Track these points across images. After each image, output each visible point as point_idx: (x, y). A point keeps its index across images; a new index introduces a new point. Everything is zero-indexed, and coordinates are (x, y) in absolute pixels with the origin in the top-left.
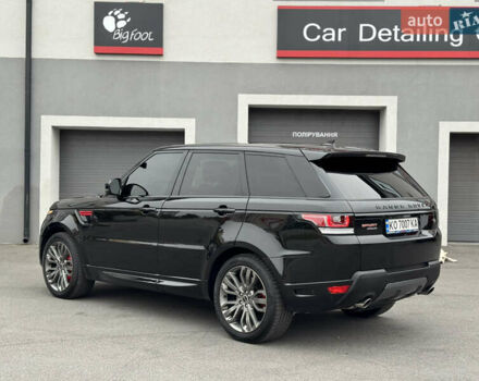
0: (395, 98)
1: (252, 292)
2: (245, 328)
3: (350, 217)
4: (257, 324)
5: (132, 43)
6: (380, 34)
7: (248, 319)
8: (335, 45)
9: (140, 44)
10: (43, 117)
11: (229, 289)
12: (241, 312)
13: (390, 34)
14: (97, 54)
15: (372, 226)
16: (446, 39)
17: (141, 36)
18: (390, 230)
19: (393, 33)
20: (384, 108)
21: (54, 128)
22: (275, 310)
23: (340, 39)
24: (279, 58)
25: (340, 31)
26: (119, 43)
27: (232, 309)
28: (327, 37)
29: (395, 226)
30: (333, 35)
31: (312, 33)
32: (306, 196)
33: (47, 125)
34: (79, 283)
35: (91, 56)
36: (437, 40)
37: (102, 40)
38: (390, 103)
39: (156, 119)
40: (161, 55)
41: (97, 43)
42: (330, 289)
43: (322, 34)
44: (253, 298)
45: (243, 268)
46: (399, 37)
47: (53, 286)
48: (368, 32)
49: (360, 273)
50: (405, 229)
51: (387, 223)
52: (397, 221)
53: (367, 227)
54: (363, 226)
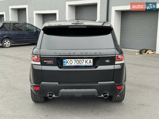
15: (50, 62)
18: (66, 64)
49: (43, 83)
50: (79, 64)
51: (64, 61)
52: (73, 60)
53: (47, 62)
54: (45, 61)
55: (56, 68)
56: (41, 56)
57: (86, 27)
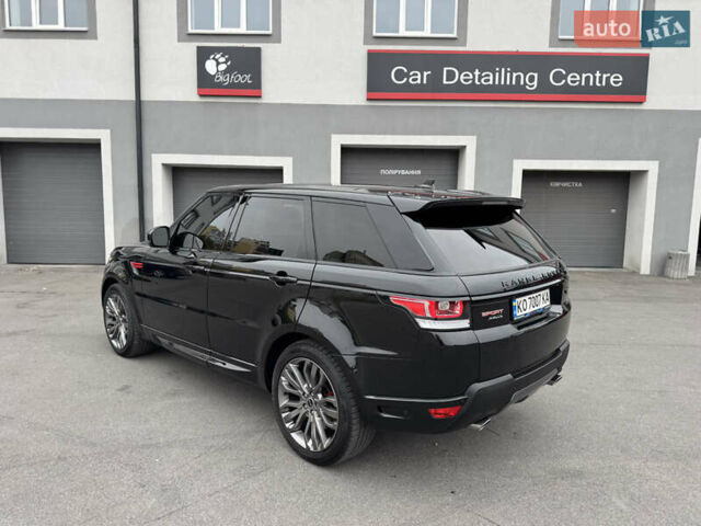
0: (474, 138)
1: (320, 396)
2: (310, 443)
3: (464, 303)
4: (326, 443)
5: (232, 85)
6: (462, 77)
7: (314, 432)
8: (420, 88)
9: (239, 85)
11: (290, 385)
12: (305, 419)
13: (471, 77)
14: (201, 96)
15: (496, 313)
16: (522, 83)
17: (241, 78)
18: (519, 314)
19: (474, 76)
20: (465, 147)
21: (165, 166)
22: (350, 429)
23: (425, 82)
24: (368, 99)
25: (425, 74)
26: (220, 85)
27: (294, 413)
28: (414, 80)
29: (525, 307)
30: (419, 77)
31: (400, 75)
32: (395, 267)
33: (157, 162)
34: (136, 342)
35: (195, 98)
36: (514, 83)
37: (205, 82)
38: (469, 142)
39: (257, 158)
40: (260, 97)
41: (200, 86)
42: (433, 411)
43: (409, 77)
44: (320, 403)
45: (308, 361)
46: (479, 80)
47: (113, 341)
48: (451, 75)
49: (477, 386)
50: (536, 308)
51: (514, 304)
52: (526, 298)
53: (490, 316)
54: (484, 314)
55: (508, 330)
56: (473, 299)
57: (505, 203)
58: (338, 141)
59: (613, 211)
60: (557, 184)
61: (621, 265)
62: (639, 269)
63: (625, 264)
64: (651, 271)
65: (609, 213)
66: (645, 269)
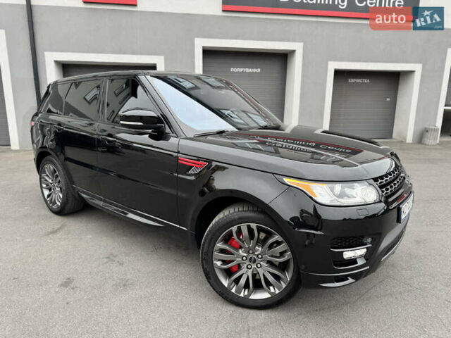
0: (302, 44)
10: (46, 53)
14: (85, 2)
16: (336, 3)
20: (293, 52)
24: (223, 11)
36: (330, 2)
39: (135, 56)
40: (136, 5)
58: (200, 43)
59: (388, 99)
60: (353, 80)
61: (391, 137)
62: (405, 139)
63: (394, 135)
64: (413, 140)
65: (386, 101)
66: (409, 139)
